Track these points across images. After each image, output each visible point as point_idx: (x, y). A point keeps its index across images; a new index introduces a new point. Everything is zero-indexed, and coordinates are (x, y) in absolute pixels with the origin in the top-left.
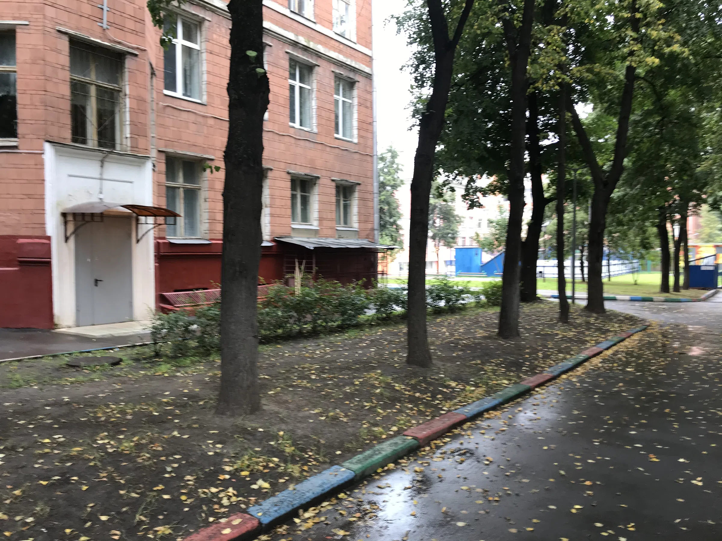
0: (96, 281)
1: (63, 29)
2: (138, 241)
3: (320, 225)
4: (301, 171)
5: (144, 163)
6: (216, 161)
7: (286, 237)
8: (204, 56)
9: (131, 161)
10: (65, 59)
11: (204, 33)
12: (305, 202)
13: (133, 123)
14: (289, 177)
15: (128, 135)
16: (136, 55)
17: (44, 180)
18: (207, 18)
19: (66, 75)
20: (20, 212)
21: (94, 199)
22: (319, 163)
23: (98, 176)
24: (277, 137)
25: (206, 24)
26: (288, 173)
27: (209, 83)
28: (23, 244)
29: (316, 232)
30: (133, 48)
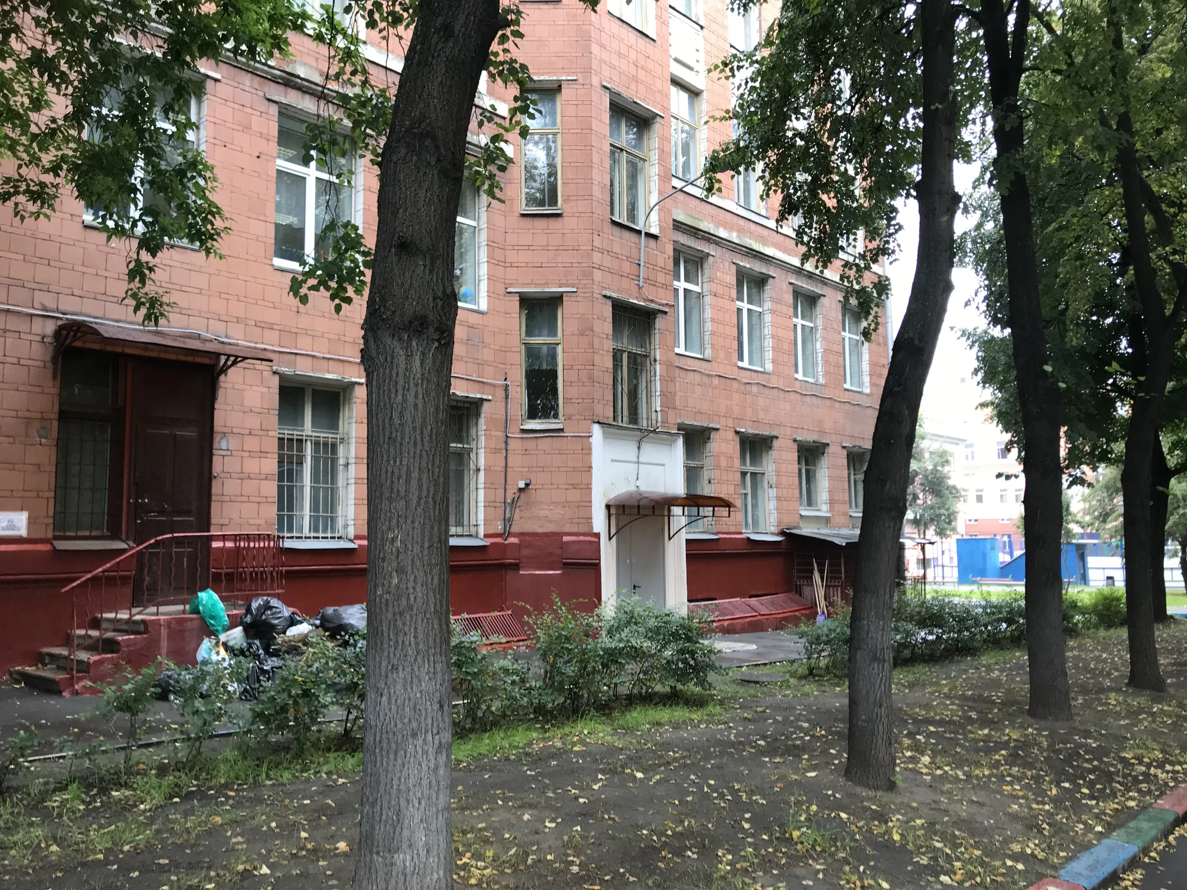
0: (635, 587)
1: (608, 294)
2: (670, 539)
3: (831, 509)
4: (809, 437)
5: (675, 441)
6: (721, 431)
7: (794, 528)
8: (708, 300)
9: (663, 440)
10: (608, 327)
11: (706, 271)
12: (810, 477)
13: (663, 394)
14: (795, 447)
15: (659, 409)
16: (666, 313)
17: (591, 467)
18: (712, 253)
19: (609, 345)
20: (565, 504)
21: (632, 488)
22: (828, 426)
23: (635, 459)
24: (782, 394)
25: (711, 259)
26: (795, 441)
27: (713, 333)
28: (568, 543)
29: (827, 520)
30: (663, 305)
